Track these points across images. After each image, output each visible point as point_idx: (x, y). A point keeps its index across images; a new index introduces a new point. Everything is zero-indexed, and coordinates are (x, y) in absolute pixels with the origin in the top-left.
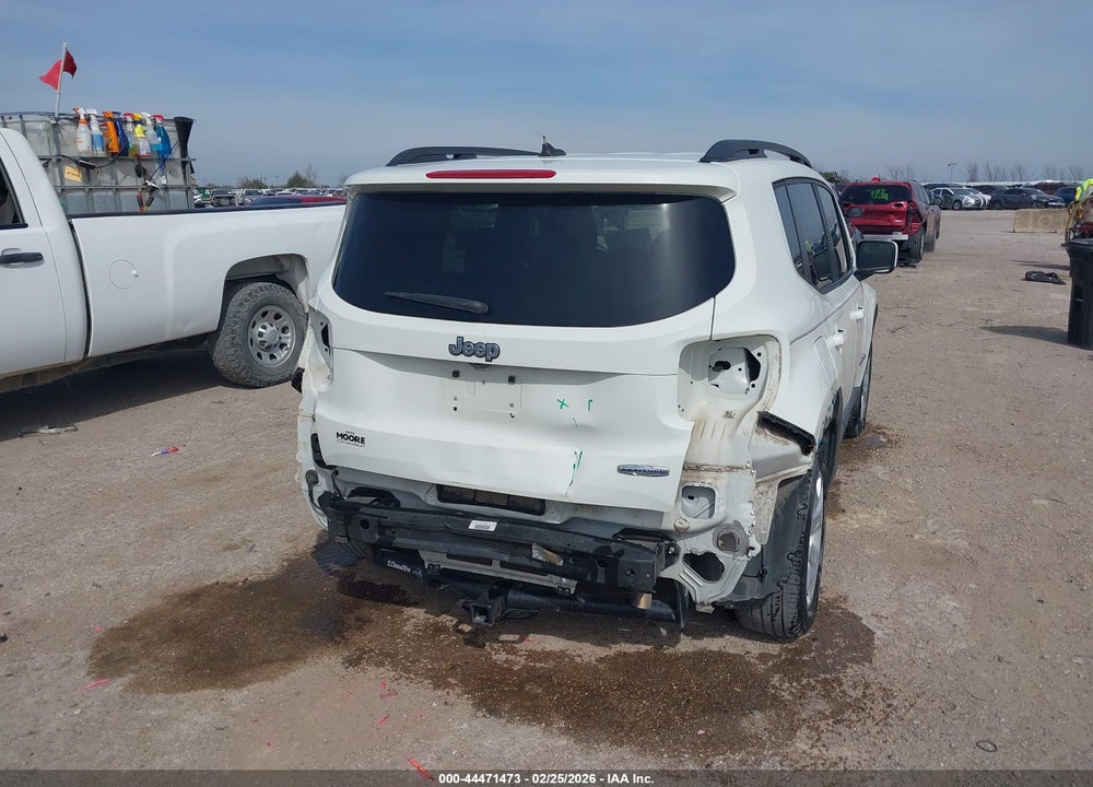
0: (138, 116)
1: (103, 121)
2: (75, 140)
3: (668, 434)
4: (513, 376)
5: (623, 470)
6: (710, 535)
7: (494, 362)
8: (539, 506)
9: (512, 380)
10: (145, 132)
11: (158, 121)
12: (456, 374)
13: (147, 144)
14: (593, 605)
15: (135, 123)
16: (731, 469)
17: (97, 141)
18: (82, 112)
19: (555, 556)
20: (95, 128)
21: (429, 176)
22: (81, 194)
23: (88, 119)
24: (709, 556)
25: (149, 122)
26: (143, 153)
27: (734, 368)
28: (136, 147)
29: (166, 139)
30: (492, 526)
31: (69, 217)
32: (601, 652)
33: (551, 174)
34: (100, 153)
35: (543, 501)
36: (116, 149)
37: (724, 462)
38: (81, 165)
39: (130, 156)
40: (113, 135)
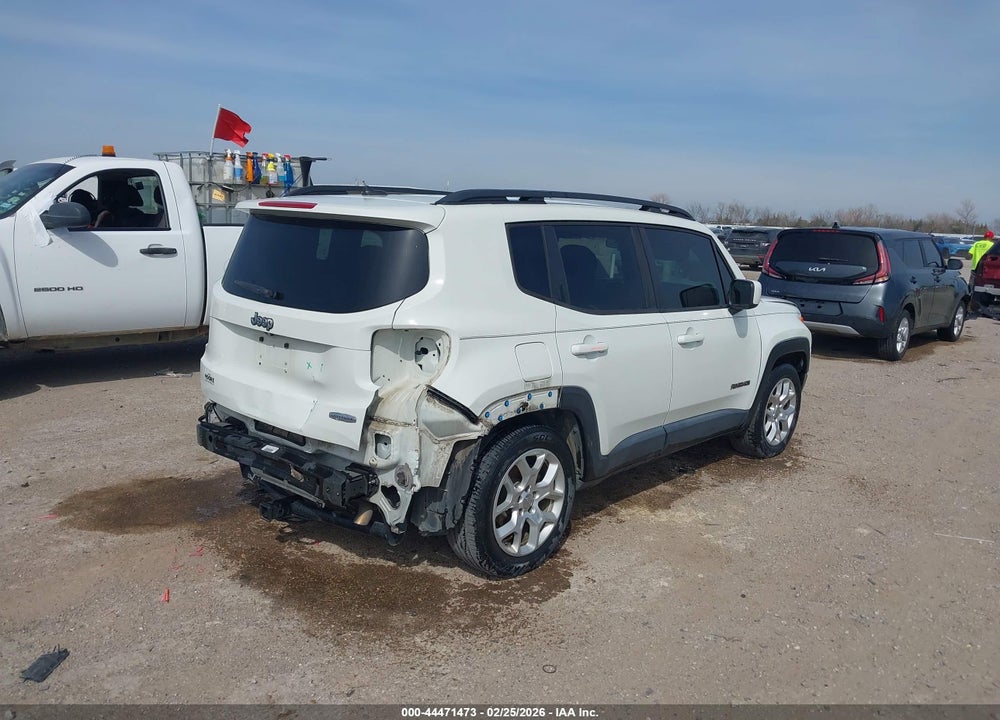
0: (271, 156)
1: (244, 159)
2: (222, 171)
3: (359, 392)
4: (288, 343)
5: (334, 416)
6: (393, 473)
7: (271, 331)
8: (302, 440)
9: (287, 346)
10: (275, 167)
11: (287, 160)
12: (262, 339)
13: (275, 176)
14: (340, 520)
15: (269, 160)
16: (406, 424)
17: (238, 173)
18: (229, 152)
19: (300, 475)
20: (238, 164)
21: (260, 204)
22: (224, 209)
23: (233, 157)
24: (393, 488)
25: (279, 160)
26: (271, 182)
27: (430, 353)
28: (267, 178)
29: (290, 172)
30: (274, 449)
31: (201, 226)
32: (357, 560)
33: (311, 206)
34: (238, 181)
35: (304, 437)
36: (251, 179)
37: (401, 419)
38: (224, 189)
39: (262, 183)
40: (250, 168)
